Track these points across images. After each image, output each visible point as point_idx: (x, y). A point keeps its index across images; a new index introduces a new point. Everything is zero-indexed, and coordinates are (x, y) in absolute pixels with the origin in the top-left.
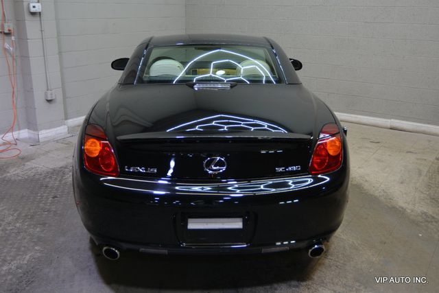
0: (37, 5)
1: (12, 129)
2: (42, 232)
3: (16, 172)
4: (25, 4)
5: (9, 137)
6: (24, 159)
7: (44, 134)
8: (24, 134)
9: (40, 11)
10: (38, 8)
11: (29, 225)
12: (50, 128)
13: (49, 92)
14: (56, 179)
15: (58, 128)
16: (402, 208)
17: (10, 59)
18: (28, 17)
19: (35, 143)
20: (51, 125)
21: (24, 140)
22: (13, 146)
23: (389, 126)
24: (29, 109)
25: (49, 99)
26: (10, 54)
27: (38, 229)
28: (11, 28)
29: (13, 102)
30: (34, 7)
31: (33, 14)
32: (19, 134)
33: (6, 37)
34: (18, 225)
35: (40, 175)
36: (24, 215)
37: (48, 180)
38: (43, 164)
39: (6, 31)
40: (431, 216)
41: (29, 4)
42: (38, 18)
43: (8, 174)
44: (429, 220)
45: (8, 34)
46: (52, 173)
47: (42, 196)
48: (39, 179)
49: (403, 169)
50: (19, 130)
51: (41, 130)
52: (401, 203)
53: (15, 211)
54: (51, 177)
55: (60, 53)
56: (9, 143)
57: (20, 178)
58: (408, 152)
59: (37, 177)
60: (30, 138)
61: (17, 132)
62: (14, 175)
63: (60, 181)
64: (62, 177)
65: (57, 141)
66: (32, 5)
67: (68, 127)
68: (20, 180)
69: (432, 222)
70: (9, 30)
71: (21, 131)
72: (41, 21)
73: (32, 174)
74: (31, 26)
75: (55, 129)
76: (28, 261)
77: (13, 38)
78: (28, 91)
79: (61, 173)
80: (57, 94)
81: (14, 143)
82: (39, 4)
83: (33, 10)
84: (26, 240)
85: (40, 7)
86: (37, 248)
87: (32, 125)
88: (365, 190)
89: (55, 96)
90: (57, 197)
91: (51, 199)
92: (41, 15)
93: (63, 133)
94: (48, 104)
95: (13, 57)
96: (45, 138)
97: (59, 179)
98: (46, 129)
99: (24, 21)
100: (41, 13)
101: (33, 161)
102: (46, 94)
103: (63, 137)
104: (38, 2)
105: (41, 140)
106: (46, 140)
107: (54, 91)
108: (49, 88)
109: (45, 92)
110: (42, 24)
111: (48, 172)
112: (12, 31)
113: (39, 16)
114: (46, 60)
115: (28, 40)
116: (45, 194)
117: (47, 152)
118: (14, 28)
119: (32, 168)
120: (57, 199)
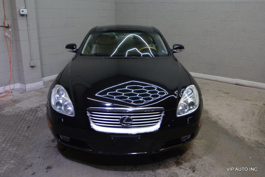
0: (24, 10)
1: (9, 83)
2: (16, 150)
3: (9, 110)
4: (17, 10)
5: (8, 88)
6: (15, 101)
7: (29, 86)
8: (18, 86)
9: (26, 13)
10: (25, 12)
11: (10, 146)
12: (33, 82)
13: (32, 61)
14: (32, 115)
15: (38, 83)
17: (9, 42)
18: (19, 17)
19: (24, 91)
20: (33, 81)
21: (17, 90)
22: (10, 94)
23: (235, 83)
24: (20, 71)
25: (32, 65)
26: (9, 39)
27: (15, 149)
28: (9, 24)
29: (10, 67)
30: (23, 11)
31: (22, 15)
32: (14, 86)
33: (6, 29)
34: (3, 145)
35: (23, 112)
36: (8, 138)
37: (27, 115)
38: (26, 105)
39: (6, 25)
40: (261, 143)
41: (20, 9)
43: (4, 111)
44: (260, 146)
45: (8, 27)
46: (30, 111)
47: (21, 126)
48: (21, 115)
50: (15, 84)
51: (27, 84)
53: (3, 136)
54: (29, 114)
55: (39, 39)
56: (8, 92)
57: (11, 114)
58: (246, 100)
59: (21, 113)
60: (21, 88)
61: (13, 85)
62: (8, 112)
63: (34, 116)
64: (35, 114)
65: (37, 91)
66: (21, 10)
67: (44, 82)
68: (10, 115)
69: (262, 148)
70: (8, 25)
71: (16, 84)
72: (27, 19)
73: (18, 111)
74: (21, 23)
75: (36, 83)
76: (5, 171)
77: (10, 30)
78: (19, 60)
79: (35, 111)
80: (37, 63)
81: (11, 91)
82: (26, 10)
83: (22, 13)
84: (6, 156)
85: (26, 11)
86: (12, 162)
87: (22, 80)
89: (36, 63)
90: (30, 127)
91: (26, 128)
92: (27, 16)
93: (41, 85)
94: (31, 68)
95: (10, 41)
96: (30, 88)
97: (33, 115)
98: (30, 83)
99: (17, 19)
100: (27, 15)
101: (20, 103)
102: (30, 62)
103: (40, 88)
104: (26, 8)
105: (27, 90)
106: (30, 89)
107: (35, 61)
108: (32, 59)
109: (30, 61)
110: (28, 21)
111: (27, 111)
112: (10, 26)
113: (26, 16)
114: (30, 42)
115: (19, 31)
116: (23, 125)
117: (29, 97)
118: (11, 24)
119: (19, 108)
120: (30, 128)
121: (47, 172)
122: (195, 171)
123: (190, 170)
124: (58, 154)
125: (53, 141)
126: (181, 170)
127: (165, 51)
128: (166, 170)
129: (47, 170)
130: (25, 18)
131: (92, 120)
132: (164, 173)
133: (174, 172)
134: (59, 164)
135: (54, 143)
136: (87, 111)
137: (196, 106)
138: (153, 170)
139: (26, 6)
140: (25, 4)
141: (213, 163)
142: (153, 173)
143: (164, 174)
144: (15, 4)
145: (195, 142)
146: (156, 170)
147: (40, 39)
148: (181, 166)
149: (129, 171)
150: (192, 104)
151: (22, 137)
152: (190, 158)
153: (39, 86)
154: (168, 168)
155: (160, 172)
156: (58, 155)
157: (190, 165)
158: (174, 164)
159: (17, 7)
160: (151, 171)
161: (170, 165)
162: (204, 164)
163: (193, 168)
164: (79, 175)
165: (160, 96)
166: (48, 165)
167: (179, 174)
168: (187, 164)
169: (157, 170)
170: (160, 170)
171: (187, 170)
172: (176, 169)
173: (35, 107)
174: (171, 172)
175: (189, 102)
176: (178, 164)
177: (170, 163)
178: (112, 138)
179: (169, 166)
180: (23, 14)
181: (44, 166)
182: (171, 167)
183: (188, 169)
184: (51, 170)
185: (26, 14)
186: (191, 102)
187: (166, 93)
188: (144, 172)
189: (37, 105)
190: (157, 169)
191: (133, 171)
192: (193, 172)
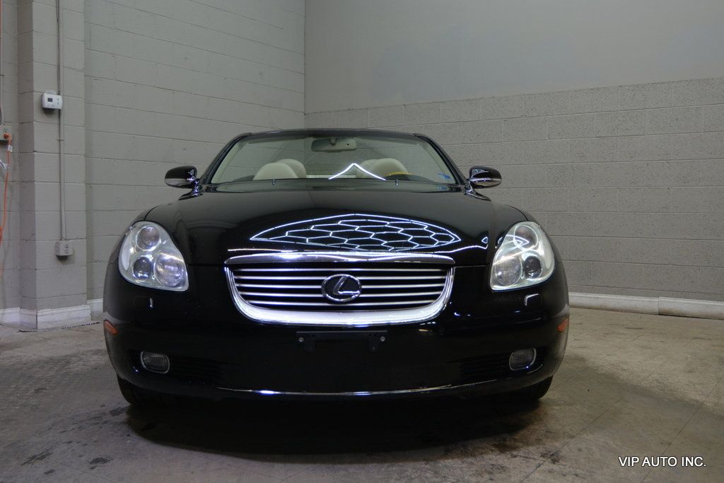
0: (56, 98)
4: (36, 96)
7: (48, 317)
8: (13, 315)
9: (59, 107)
10: (57, 102)
12: (59, 306)
13: (64, 242)
15: (74, 309)
16: (697, 401)
18: (38, 117)
19: (33, 328)
20: (62, 302)
21: (10, 326)
23: (656, 310)
24: (26, 270)
25: (62, 253)
26: (2, 175)
28: (9, 133)
30: (50, 100)
31: (48, 112)
32: (3, 314)
35: (25, 364)
37: (36, 369)
38: (34, 353)
39: (1, 137)
41: (42, 95)
42: (56, 121)
45: (4, 143)
46: (47, 362)
47: (17, 388)
48: (20, 369)
49: (689, 356)
50: (5, 307)
51: (40, 309)
52: (693, 395)
54: (42, 367)
55: (89, 185)
58: (695, 338)
59: (18, 366)
60: (22, 324)
63: (59, 371)
64: (63, 366)
65: (69, 328)
66: (46, 96)
70: (6, 137)
71: (8, 311)
72: (59, 124)
73: (10, 364)
74: (43, 132)
75: (69, 309)
77: (10, 148)
78: (27, 239)
79: (63, 362)
80: (78, 250)
82: (60, 97)
83: (47, 105)
85: (61, 102)
87: (27, 299)
88: (622, 380)
89: (74, 251)
90: (46, 389)
91: (33, 391)
92: (62, 117)
93: (82, 318)
94: (59, 264)
95: (6, 181)
96: (49, 322)
97: (56, 369)
98: (52, 307)
99: (31, 122)
100: (62, 112)
101: (19, 349)
102: (57, 246)
103: (81, 324)
104: (59, 94)
105: (40, 326)
106: (50, 326)
107: (71, 241)
108: (64, 236)
109: (57, 243)
110: (62, 130)
111: (39, 362)
112: (10, 139)
113: (57, 116)
114: (62, 188)
115: (35, 153)
116: (24, 386)
117: (46, 339)
118: (13, 135)
119: (12, 357)
120: (45, 391)
121: (93, 468)
122: (561, 461)
123: (544, 459)
124: (128, 435)
125: (115, 413)
126: (514, 459)
127: (448, 177)
128: (470, 460)
129: (92, 466)
130: (54, 120)
131: (240, 293)
132: (464, 465)
133: (494, 463)
134: (133, 454)
135: (116, 417)
136: (227, 266)
137: (547, 270)
138: (427, 460)
139: (61, 89)
140: (59, 84)
141: (614, 446)
142: (428, 466)
143: (462, 468)
144: (31, 81)
145: (553, 409)
146: (438, 461)
147: (91, 187)
148: (515, 453)
149: (351, 463)
150: (533, 265)
151: (17, 407)
152: (540, 437)
153: (79, 318)
154: (473, 455)
155: (449, 463)
156: (129, 438)
157: (542, 449)
158: (494, 449)
159: (35, 89)
160: (423, 463)
161: (480, 450)
162: (586, 448)
163: (553, 455)
164: (192, 473)
165: (439, 244)
166: (94, 456)
167: (511, 467)
168: (531, 448)
169: (442, 462)
170: (450, 461)
171: (534, 459)
172: (498, 457)
173: (64, 355)
174: (484, 463)
175: (524, 259)
176: (503, 448)
177: (479, 448)
178: (301, 340)
179: (476, 453)
180: (50, 107)
181: (83, 459)
182: (482, 454)
183: (536, 457)
184: (105, 464)
185: (59, 110)
186: (530, 258)
187: (455, 238)
188: (401, 464)
189: (69, 352)
190: (438, 458)
191: (366, 463)
192: (554, 463)
